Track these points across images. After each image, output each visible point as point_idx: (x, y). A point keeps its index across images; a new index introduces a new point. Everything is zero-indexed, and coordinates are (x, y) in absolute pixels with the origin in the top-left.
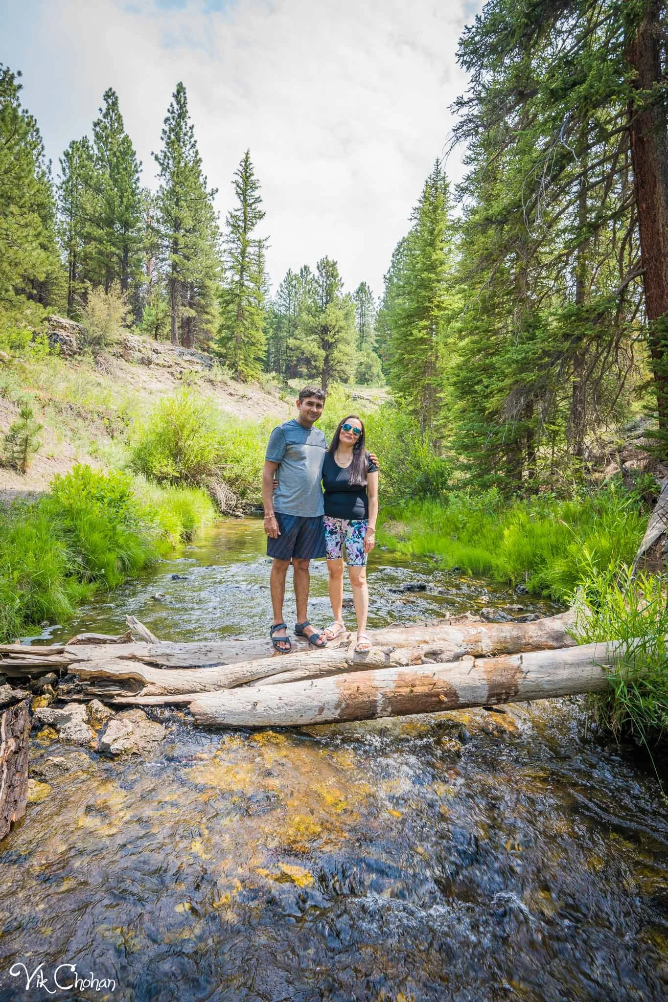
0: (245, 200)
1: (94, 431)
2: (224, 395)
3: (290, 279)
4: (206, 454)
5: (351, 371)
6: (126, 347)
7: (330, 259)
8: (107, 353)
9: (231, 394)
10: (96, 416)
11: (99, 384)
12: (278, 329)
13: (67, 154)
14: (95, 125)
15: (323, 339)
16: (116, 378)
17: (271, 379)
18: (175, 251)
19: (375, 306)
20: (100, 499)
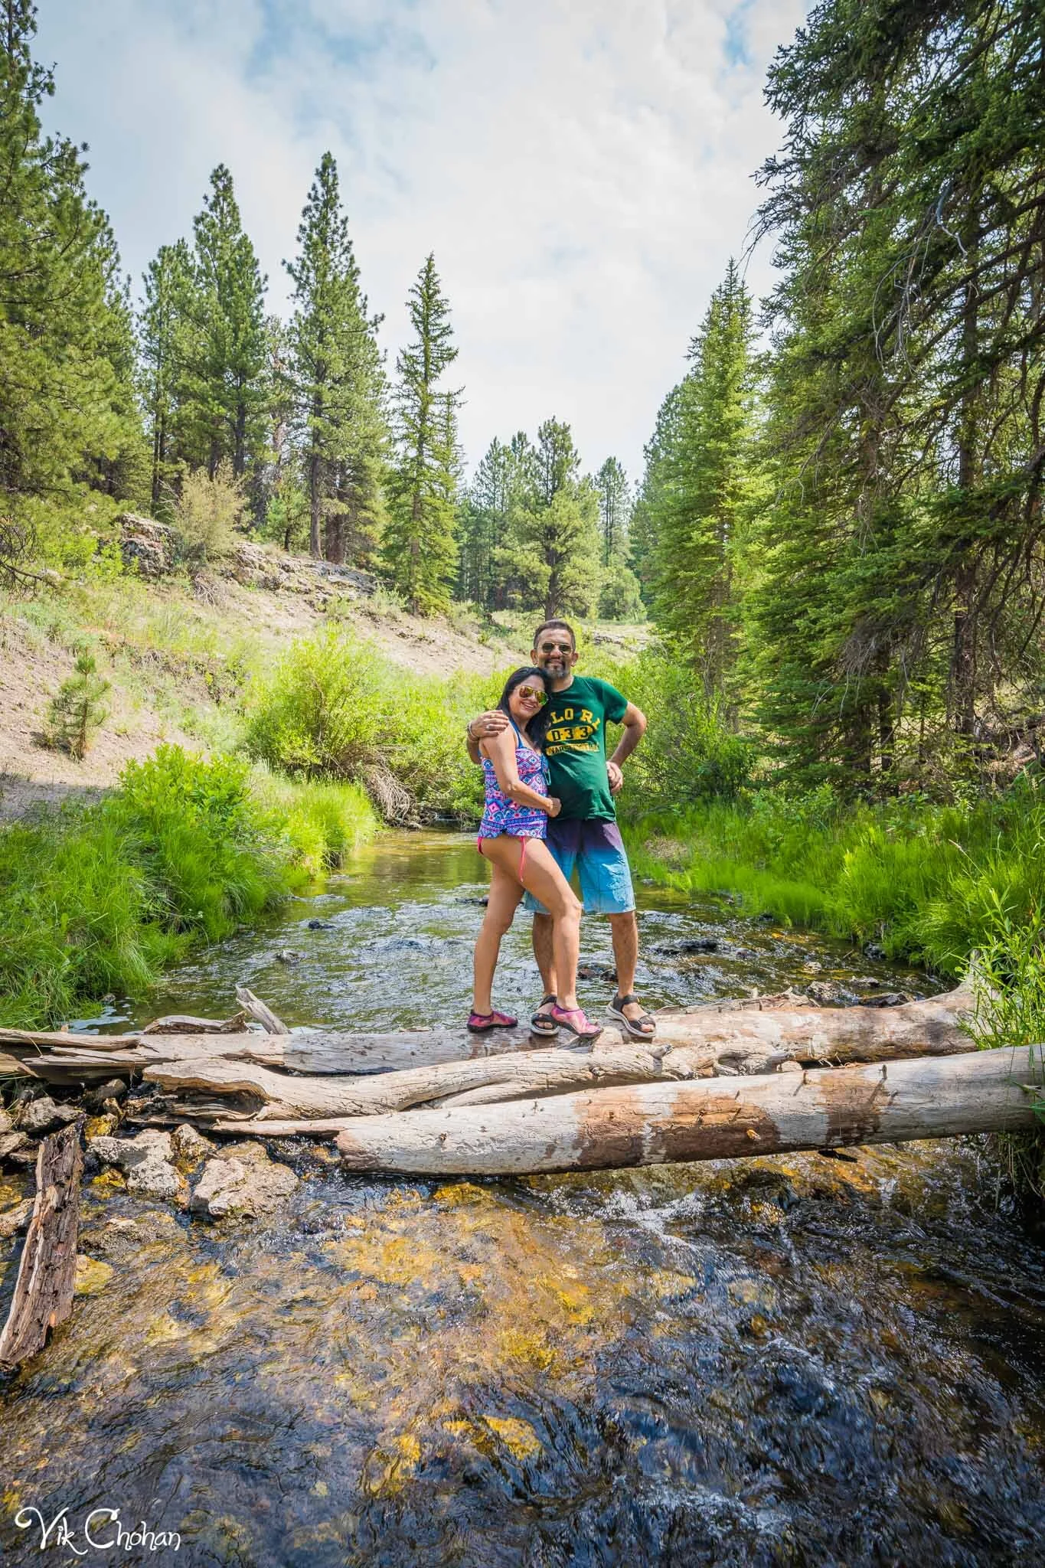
0: (427, 332)
1: (189, 694)
2: (392, 636)
3: (495, 456)
4: (363, 729)
5: (592, 598)
6: (241, 562)
7: (559, 422)
8: (210, 572)
9: (402, 635)
10: (192, 669)
11: (198, 620)
12: (477, 532)
13: (153, 267)
14: (198, 221)
15: (547, 549)
16: (225, 611)
17: (465, 611)
18: (317, 413)
19: (631, 495)
20: (198, 800)
